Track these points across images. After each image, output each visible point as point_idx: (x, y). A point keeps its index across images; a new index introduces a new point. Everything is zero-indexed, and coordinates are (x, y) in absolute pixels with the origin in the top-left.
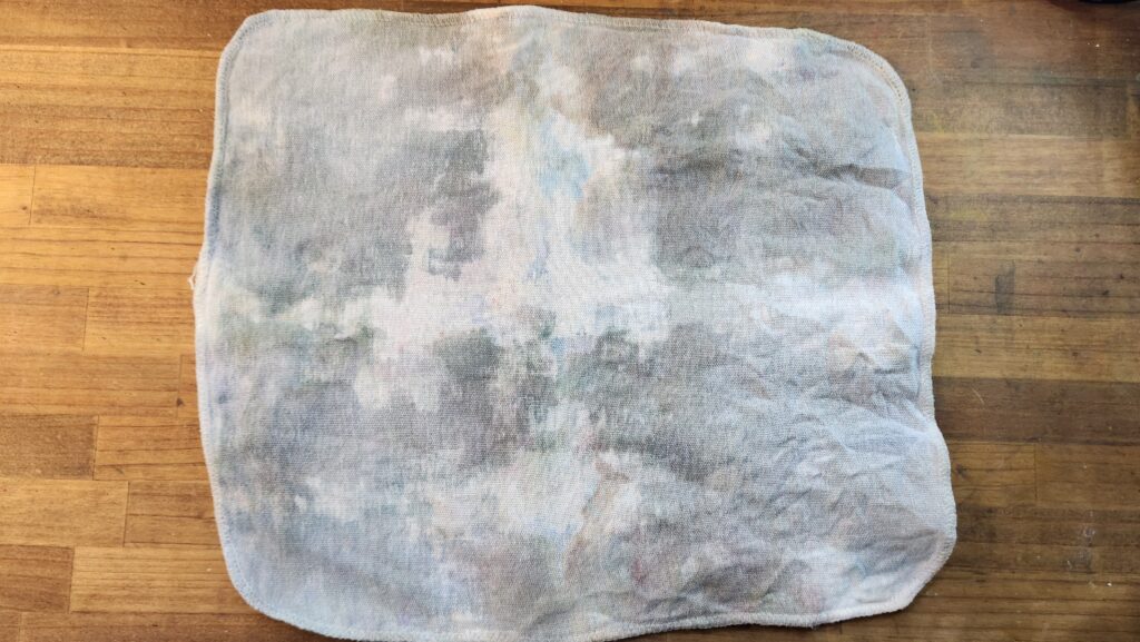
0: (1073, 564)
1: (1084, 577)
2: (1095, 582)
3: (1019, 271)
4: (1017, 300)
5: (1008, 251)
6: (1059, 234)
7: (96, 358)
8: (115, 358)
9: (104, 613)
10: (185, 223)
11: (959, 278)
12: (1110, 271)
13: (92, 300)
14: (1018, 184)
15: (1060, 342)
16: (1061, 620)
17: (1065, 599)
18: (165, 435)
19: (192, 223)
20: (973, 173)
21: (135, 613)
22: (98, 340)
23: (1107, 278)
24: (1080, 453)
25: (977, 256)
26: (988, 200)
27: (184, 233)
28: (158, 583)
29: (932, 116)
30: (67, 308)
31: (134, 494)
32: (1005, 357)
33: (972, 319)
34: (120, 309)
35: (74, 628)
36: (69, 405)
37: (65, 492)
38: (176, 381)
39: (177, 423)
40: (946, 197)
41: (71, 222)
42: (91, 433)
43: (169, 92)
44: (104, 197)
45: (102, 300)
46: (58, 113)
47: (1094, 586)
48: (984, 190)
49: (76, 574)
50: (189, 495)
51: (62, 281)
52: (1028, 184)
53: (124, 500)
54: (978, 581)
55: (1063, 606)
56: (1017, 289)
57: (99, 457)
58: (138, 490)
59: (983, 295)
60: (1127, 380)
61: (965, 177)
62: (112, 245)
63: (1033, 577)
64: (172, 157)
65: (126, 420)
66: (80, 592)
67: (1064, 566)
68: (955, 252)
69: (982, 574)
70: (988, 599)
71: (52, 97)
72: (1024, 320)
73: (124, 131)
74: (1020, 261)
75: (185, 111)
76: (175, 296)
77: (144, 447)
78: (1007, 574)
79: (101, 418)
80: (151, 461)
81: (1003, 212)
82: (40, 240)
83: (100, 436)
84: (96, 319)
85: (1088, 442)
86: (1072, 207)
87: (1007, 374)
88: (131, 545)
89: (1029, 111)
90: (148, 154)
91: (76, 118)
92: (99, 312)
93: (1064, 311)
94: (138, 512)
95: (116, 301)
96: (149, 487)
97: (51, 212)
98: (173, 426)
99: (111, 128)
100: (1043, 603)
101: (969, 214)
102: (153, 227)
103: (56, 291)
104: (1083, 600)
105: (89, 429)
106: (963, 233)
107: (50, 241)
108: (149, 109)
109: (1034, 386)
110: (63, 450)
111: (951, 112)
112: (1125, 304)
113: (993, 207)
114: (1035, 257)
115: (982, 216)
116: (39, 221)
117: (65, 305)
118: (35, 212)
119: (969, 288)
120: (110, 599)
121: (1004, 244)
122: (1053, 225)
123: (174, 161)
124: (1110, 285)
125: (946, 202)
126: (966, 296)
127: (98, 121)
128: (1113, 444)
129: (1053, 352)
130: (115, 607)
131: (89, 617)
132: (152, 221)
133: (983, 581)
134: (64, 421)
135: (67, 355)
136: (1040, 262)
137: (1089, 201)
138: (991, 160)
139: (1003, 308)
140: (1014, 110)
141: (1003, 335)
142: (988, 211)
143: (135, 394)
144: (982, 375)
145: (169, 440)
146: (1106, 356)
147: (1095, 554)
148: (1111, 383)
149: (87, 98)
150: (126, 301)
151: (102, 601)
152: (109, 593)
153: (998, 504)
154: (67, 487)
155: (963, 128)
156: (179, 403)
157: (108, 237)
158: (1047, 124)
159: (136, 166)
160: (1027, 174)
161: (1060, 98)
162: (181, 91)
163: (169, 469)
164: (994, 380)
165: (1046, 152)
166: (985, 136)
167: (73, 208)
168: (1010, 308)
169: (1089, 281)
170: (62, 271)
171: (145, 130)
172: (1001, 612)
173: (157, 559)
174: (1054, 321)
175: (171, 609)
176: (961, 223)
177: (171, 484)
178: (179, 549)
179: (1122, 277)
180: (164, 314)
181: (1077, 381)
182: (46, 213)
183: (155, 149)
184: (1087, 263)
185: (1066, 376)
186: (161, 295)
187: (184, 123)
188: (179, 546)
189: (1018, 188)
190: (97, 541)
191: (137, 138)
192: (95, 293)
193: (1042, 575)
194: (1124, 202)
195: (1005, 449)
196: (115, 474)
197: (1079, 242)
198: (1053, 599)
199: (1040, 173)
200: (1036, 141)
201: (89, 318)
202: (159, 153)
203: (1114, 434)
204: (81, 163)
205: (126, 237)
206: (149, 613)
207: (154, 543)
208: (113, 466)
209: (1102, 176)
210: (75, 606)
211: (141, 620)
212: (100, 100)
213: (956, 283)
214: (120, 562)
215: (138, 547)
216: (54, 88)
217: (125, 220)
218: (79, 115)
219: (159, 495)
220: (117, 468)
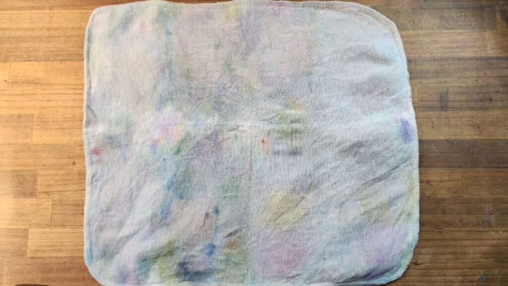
0: (483, 223)
1: (488, 229)
2: (493, 231)
3: (451, 91)
4: (450, 104)
5: (445, 82)
6: (468, 74)
7: (37, 145)
8: (45, 145)
9: (42, 258)
10: (75, 85)
11: (423, 95)
12: (492, 89)
13: (35, 120)
14: (448, 52)
15: (470, 122)
16: (479, 249)
17: (480, 240)
18: (68, 178)
19: (78, 85)
20: (427, 48)
21: (56, 258)
22: (38, 137)
23: (491, 92)
24: (483, 172)
25: (431, 85)
26: (434, 60)
27: (75, 89)
28: (66, 243)
29: (407, 24)
30: (24, 123)
31: (55, 204)
32: (446, 130)
33: (430, 113)
34: (47, 123)
35: (28, 265)
36: (26, 166)
37: (24, 204)
38: (72, 154)
39: (73, 172)
40: (415, 59)
41: (26, 86)
42: (35, 178)
43: (67, 28)
44: (40, 75)
45: (39, 120)
46: (20, 40)
47: (493, 233)
48: (432, 56)
49: (29, 241)
50: (79, 204)
51: (22, 112)
52: (452, 52)
53: (50, 207)
54: (438, 232)
55: (479, 243)
56: (450, 99)
57: (39, 189)
58: (56, 203)
59: (434, 103)
60: (503, 138)
61: (423, 50)
62: (44, 95)
63: (465, 229)
64: (69, 57)
65: (51, 172)
66: (31, 249)
67: (478, 224)
68: (420, 83)
69: (440, 229)
70: (443, 240)
71: (18, 33)
72: (454, 113)
73: (48, 46)
74: (450, 86)
75: (74, 36)
76: (72, 117)
77: (58, 184)
78: (452, 228)
79: (40, 171)
80: (61, 190)
81: (442, 65)
82: (12, 95)
83: (40, 179)
84: (37, 128)
85: (486, 167)
86: (473, 62)
87: (447, 137)
88: (54, 227)
89: (451, 20)
90: (58, 55)
91: (28, 42)
92: (38, 125)
93: (472, 108)
94: (56, 212)
95: (45, 120)
96: (61, 201)
97: (17, 82)
98: (72, 174)
99: (43, 45)
100: (470, 241)
101: (426, 67)
102: (61, 87)
103: (19, 116)
104: (488, 239)
105: (35, 176)
106: (424, 75)
107: (16, 95)
108: (59, 36)
109: (460, 142)
110: (23, 186)
111: (416, 21)
112: (500, 104)
113: (437, 63)
114: (458, 85)
115: (433, 67)
116: (12, 86)
117: (23, 122)
118: (10, 82)
119: (428, 100)
120: (44, 251)
121: (443, 79)
122: (465, 70)
123: (70, 58)
124: (493, 96)
125: (415, 62)
126: (427, 103)
127: (37, 42)
128: (498, 167)
129: (468, 127)
130: (46, 255)
131: (35, 260)
132: (61, 85)
133: (441, 232)
134: (23, 173)
135: (25, 144)
136: (460, 87)
137: (481, 59)
138: (435, 42)
139: (444, 108)
140: (445, 19)
141: (444, 120)
142: (434, 65)
143: (54, 160)
144: (435, 138)
145: (69, 180)
146: (492, 127)
147: (493, 218)
148: (496, 140)
149: (32, 33)
150: (50, 120)
151: (41, 252)
152: (44, 249)
153: (446, 197)
154: (24, 202)
155: (421, 28)
156: (74, 163)
157: (42, 92)
158: (460, 25)
159: (53, 61)
160: (451, 48)
161: (465, 14)
162: (73, 28)
163: (70, 193)
164: (441, 140)
165: (460, 38)
166: (431, 31)
167: (27, 81)
168: (447, 108)
169: (482, 94)
170: (22, 108)
171: (57, 45)
172: (450, 246)
173: (65, 233)
174: (467, 113)
175: (71, 255)
176: (422, 71)
177: (71, 199)
178: (75, 228)
179: (498, 92)
180: (66, 125)
181: (480, 140)
182: (14, 83)
183: (61, 53)
184: (481, 86)
185: (475, 137)
186: (65, 117)
187: (74, 41)
188: (74, 227)
189: (448, 54)
190: (38, 225)
191: (54, 49)
192: (36, 117)
193: (469, 229)
194: (497, 58)
195: (448, 171)
196: (46, 196)
197: (478, 77)
198: (474, 239)
199: (458, 47)
200: (455, 33)
201: (34, 128)
202: (63, 55)
203: (498, 163)
204: (30, 61)
205: (50, 92)
206: (62, 257)
207: (64, 226)
208: (45, 192)
209: (486, 47)
210: (29, 255)
211: (58, 260)
212: (38, 33)
213: (422, 97)
214: (48, 235)
215: (56, 228)
216: (18, 29)
217: (48, 84)
218: (29, 40)
219: (65, 204)
220: (47, 193)
